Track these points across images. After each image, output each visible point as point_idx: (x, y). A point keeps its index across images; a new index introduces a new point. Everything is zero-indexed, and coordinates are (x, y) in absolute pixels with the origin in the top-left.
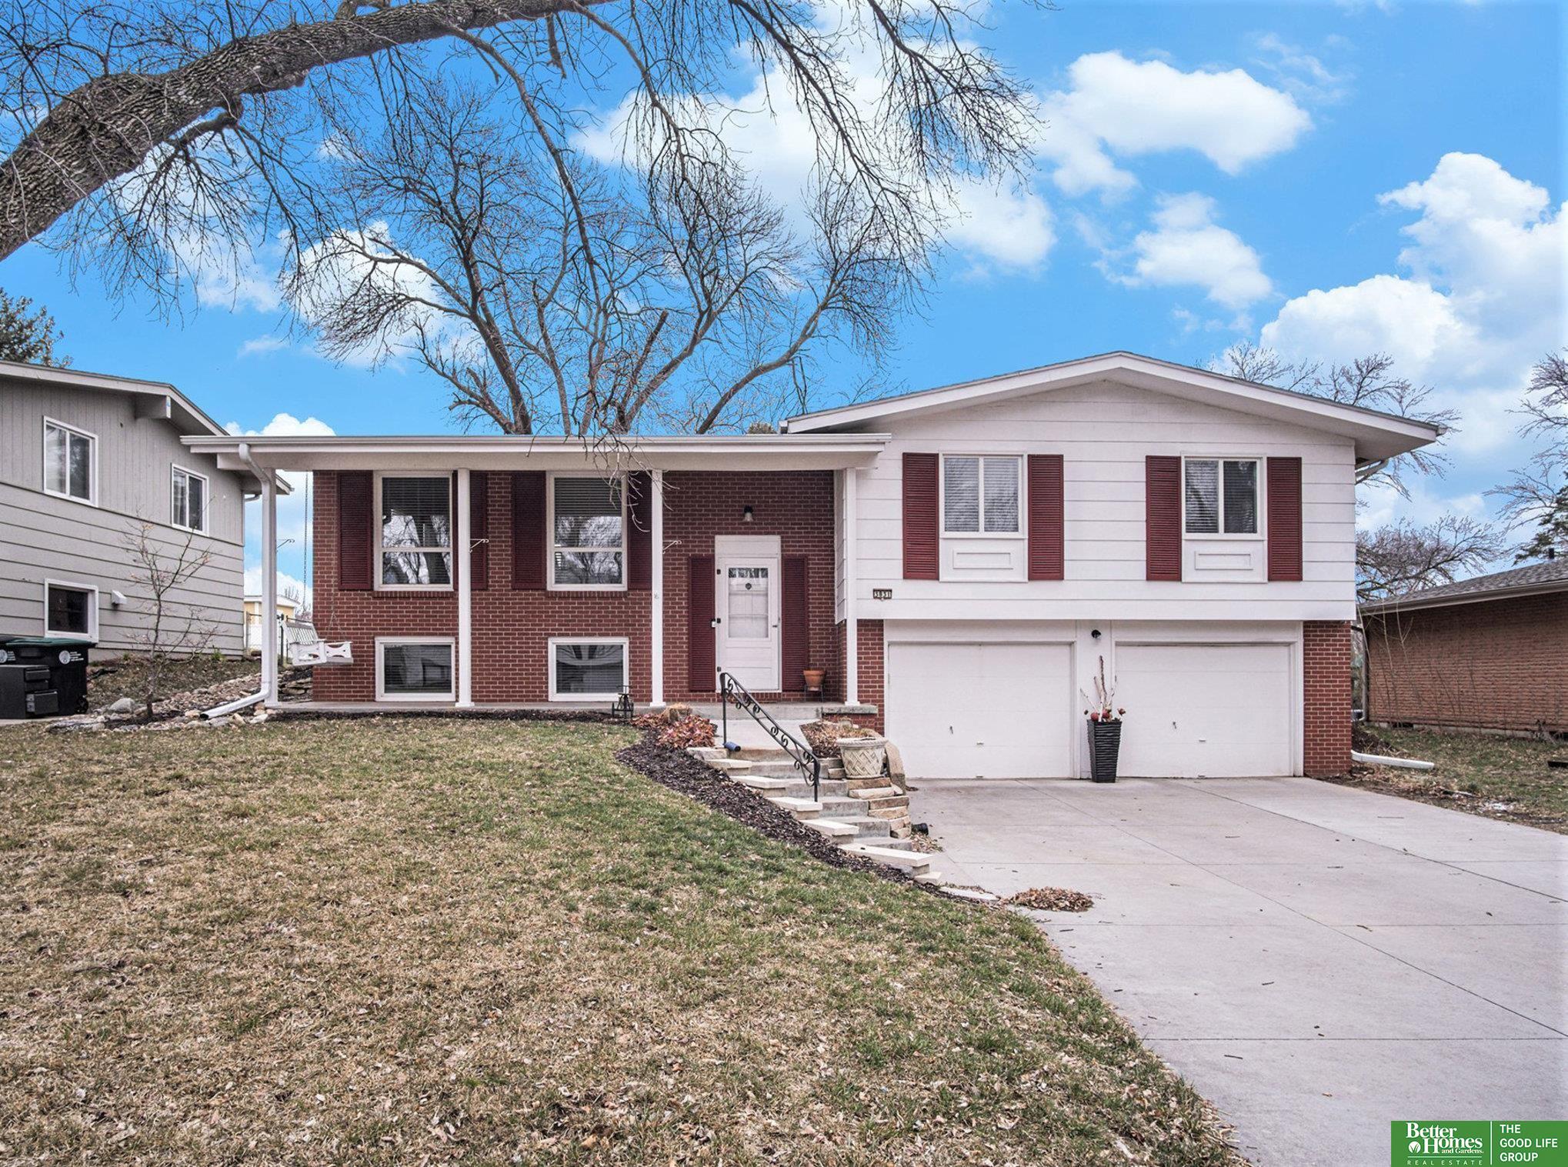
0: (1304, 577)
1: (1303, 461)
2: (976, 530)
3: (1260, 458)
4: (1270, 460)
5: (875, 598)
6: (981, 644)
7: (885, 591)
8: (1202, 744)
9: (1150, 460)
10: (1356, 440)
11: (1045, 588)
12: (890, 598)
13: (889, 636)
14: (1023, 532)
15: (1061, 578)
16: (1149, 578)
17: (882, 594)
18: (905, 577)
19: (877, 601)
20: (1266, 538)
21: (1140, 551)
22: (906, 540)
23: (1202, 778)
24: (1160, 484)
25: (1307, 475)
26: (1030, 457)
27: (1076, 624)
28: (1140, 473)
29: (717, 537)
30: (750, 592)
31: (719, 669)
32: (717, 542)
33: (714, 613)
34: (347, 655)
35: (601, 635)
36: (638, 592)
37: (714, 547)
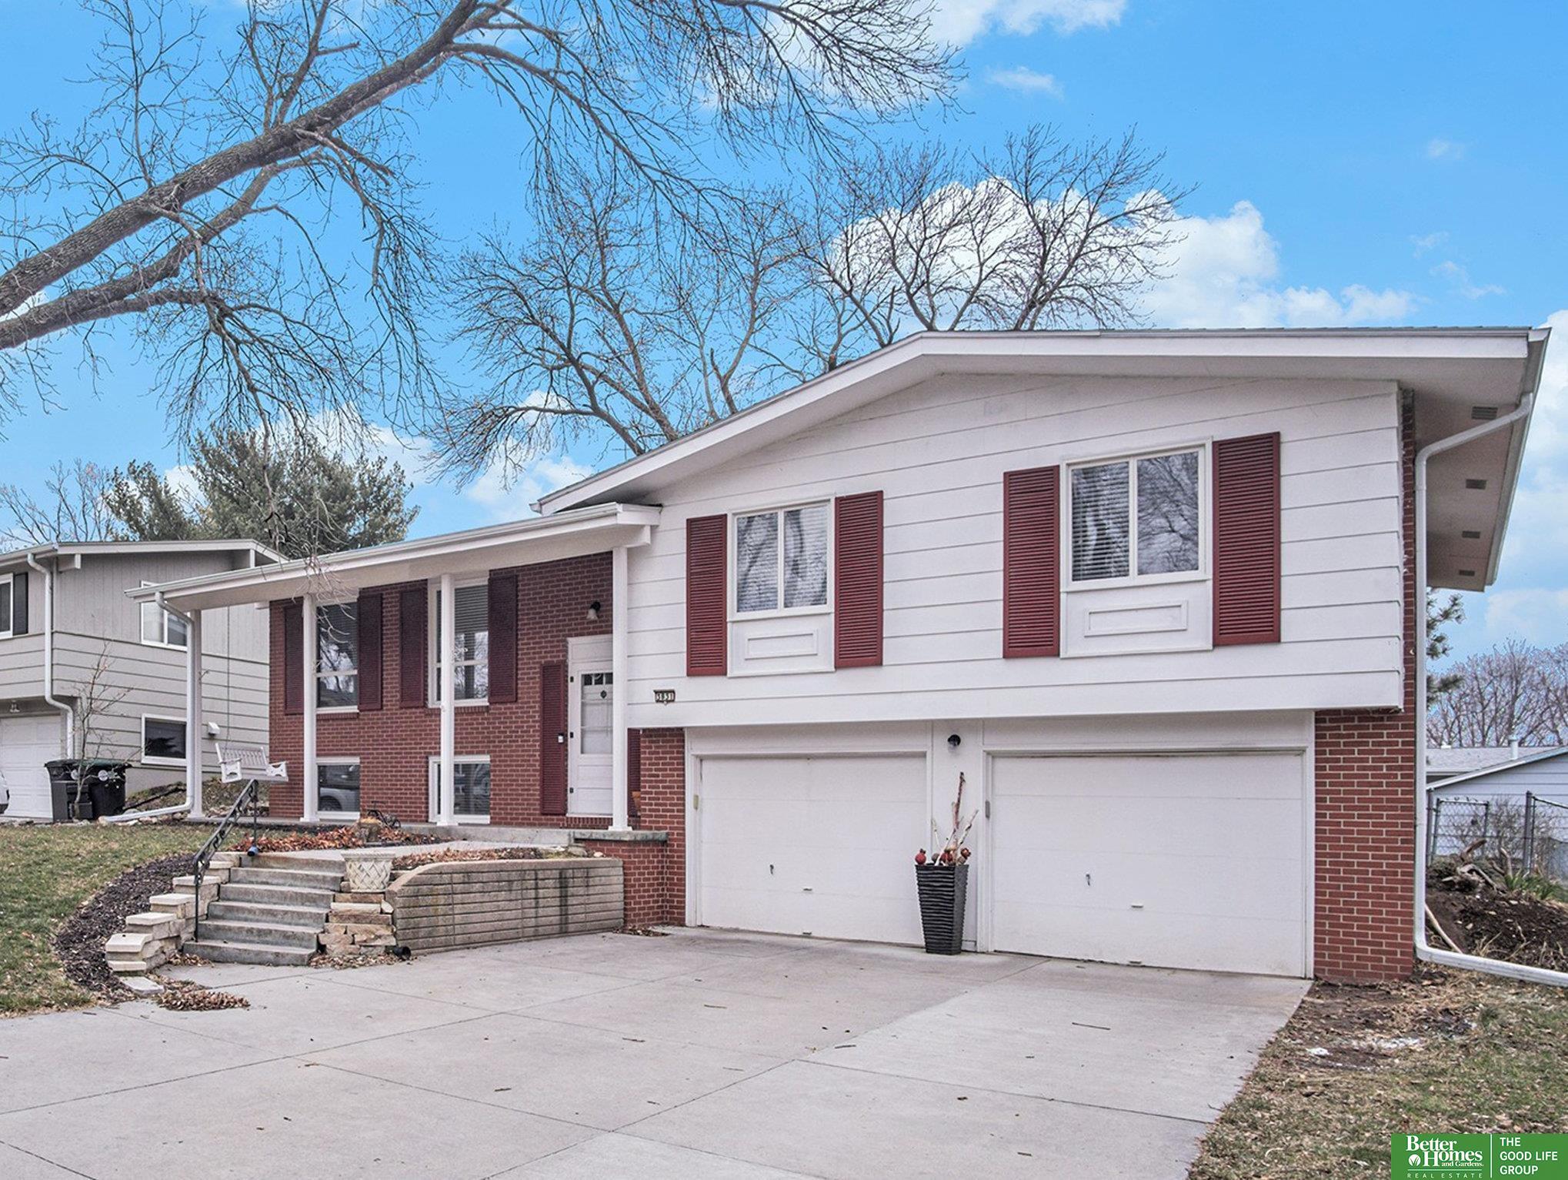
0: (1284, 638)
1: (1283, 439)
2: (775, 606)
3: (1203, 445)
4: (1220, 447)
5: (658, 701)
6: (808, 757)
7: (668, 692)
8: (1137, 912)
9: (1009, 477)
10: (1399, 382)
11: (859, 678)
12: (673, 701)
13: (693, 749)
14: (830, 607)
15: (879, 663)
16: (1007, 656)
17: (665, 696)
18: (690, 674)
19: (660, 705)
20: (1211, 576)
21: (995, 615)
22: (690, 628)
23: (1135, 965)
24: (1029, 511)
25: (1291, 461)
26: (840, 501)
27: (929, 727)
28: (995, 499)
29: (570, 639)
30: (605, 701)
31: (572, 790)
32: (570, 646)
33: (567, 726)
34: (284, 774)
35: (468, 753)
36: (498, 706)
37: (567, 651)
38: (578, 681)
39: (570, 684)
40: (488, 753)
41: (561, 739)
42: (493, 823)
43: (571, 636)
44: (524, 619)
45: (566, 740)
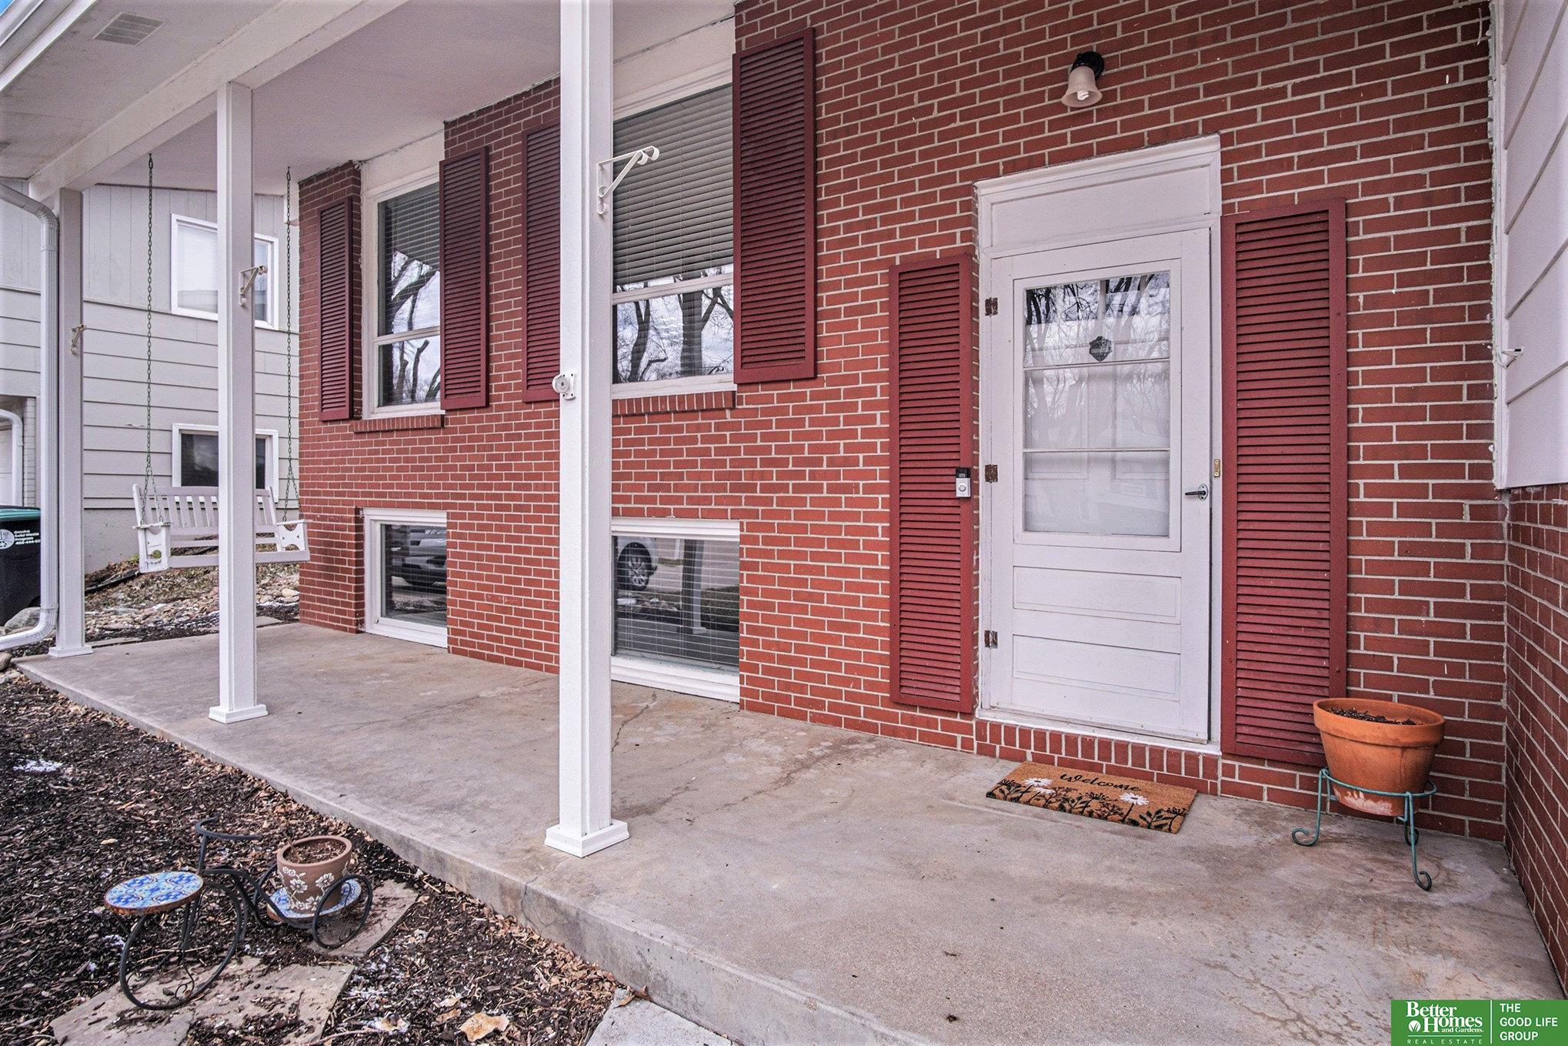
29: (987, 190)
30: (1100, 369)
31: (992, 640)
32: (983, 206)
33: (975, 445)
34: (302, 545)
35: (681, 514)
36: (761, 391)
37: (972, 221)
38: (1013, 308)
39: (983, 319)
40: (736, 515)
41: (962, 486)
42: (750, 704)
43: (992, 173)
44: (834, 147)
45: (974, 489)
